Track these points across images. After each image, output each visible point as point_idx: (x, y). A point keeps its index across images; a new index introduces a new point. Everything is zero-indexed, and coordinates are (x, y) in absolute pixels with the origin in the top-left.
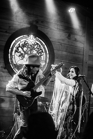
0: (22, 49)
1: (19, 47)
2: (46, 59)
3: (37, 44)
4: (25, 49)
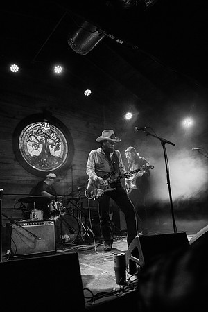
0: (36, 138)
1: (32, 135)
2: (65, 149)
3: (53, 132)
4: (39, 138)
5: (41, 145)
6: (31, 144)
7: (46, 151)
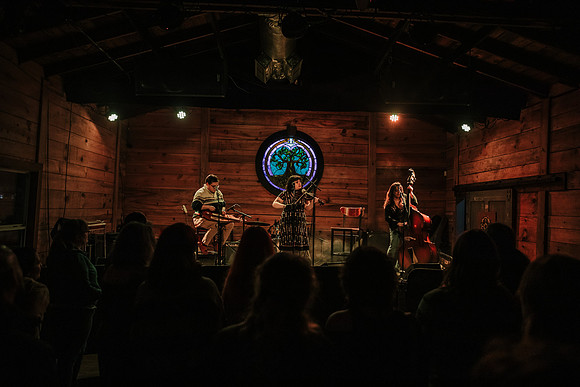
0: (280, 157)
1: (276, 154)
3: (300, 148)
5: (285, 164)
6: (275, 163)
7: (291, 170)
